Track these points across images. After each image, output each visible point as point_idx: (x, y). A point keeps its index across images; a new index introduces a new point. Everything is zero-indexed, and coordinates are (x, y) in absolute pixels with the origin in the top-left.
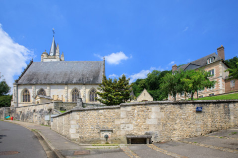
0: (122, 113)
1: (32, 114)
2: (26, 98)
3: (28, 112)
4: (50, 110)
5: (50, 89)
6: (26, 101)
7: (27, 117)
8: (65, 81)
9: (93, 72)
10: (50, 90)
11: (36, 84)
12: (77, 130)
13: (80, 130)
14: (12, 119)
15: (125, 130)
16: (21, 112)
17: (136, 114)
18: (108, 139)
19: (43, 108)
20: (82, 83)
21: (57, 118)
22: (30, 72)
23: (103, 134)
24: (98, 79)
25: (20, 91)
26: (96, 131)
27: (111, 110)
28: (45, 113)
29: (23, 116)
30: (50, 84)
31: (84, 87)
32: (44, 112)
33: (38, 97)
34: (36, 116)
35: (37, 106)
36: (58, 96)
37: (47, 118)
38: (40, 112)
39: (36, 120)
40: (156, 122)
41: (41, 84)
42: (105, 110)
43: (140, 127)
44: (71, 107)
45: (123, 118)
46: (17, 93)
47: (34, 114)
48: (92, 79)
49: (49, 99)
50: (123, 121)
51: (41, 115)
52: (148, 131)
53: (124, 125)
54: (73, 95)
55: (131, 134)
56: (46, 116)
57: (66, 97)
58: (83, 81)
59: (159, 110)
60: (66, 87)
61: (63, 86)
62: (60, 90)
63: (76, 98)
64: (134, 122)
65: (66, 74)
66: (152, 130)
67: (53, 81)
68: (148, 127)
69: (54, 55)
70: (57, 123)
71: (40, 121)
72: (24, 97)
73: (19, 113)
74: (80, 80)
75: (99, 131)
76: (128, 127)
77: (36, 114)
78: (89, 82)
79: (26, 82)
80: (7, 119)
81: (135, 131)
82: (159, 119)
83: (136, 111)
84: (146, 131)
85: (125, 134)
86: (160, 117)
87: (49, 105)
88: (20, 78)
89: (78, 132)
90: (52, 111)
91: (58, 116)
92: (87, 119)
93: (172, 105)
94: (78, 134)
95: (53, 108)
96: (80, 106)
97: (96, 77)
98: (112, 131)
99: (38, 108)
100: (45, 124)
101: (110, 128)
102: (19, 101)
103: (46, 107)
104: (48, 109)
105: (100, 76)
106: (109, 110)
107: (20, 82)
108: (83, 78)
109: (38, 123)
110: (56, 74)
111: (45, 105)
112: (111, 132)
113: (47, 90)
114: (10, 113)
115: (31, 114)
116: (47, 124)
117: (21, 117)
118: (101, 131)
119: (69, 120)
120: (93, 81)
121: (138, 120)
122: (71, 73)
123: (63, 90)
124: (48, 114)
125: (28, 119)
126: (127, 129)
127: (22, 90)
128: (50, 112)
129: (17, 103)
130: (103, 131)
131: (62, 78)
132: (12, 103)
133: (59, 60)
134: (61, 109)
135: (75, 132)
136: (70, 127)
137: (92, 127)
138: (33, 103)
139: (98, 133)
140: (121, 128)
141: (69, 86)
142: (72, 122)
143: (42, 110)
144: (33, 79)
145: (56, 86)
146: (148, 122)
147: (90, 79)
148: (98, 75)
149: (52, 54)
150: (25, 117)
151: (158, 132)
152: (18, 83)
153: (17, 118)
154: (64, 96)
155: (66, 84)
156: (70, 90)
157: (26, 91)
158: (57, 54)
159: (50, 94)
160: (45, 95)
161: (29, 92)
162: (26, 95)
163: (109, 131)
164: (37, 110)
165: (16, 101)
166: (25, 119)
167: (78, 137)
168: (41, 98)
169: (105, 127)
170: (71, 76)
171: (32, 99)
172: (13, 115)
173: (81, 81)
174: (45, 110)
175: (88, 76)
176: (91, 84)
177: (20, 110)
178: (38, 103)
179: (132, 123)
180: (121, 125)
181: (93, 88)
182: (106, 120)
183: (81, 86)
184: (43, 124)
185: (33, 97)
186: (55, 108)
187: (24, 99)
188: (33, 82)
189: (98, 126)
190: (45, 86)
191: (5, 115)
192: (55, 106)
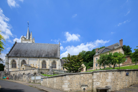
0: (94, 76)
1: (22, 76)
2: (14, 65)
3: (19, 74)
4: (35, 74)
6: (14, 67)
7: (19, 78)
9: (53, 51)
10: (29, 61)
11: (20, 57)
12: (69, 85)
13: (70, 86)
14: (8, 79)
15: (96, 85)
16: (14, 75)
17: (101, 77)
18: (85, 90)
19: (30, 72)
21: (47, 79)
22: (15, 49)
23: (83, 88)
24: (57, 55)
25: (10, 61)
26: (79, 86)
28: (31, 75)
29: (16, 77)
30: (29, 57)
31: (49, 60)
32: (30, 74)
33: (23, 65)
34: (25, 77)
35: (26, 71)
36: (34, 64)
37: (33, 78)
38: (28, 75)
39: (25, 79)
40: (110, 81)
41: (23, 57)
42: (84, 74)
43: (103, 83)
45: (95, 79)
47: (24, 76)
48: (53, 55)
49: (30, 67)
51: (29, 77)
52: (107, 86)
53: (95, 82)
54: (42, 64)
55: (99, 87)
58: (48, 56)
59: (112, 74)
60: (38, 59)
61: (37, 59)
63: (44, 66)
64: (100, 81)
65: (38, 51)
66: (109, 85)
67: (30, 55)
68: (107, 83)
69: (29, 39)
70: (47, 82)
71: (28, 80)
72: (12, 65)
73: (13, 75)
74: (46, 55)
75: (80, 86)
76: (97, 84)
77: (25, 76)
78: (52, 57)
79: (13, 55)
80: (4, 79)
81: (101, 86)
82: (112, 79)
83: (101, 75)
84: (106, 86)
85: (95, 88)
86: (112, 78)
87: (34, 70)
88: (10, 52)
89: (69, 87)
90: (37, 74)
92: (74, 79)
93: (117, 72)
94: (69, 88)
95: (37, 72)
96: (51, 71)
97: (55, 54)
98: (87, 86)
99: (27, 72)
100: (32, 82)
101: (86, 84)
102: (10, 68)
105: (58, 53)
106: (86, 74)
107: (10, 55)
108: (48, 54)
109: (27, 81)
110: (32, 51)
111: (31, 71)
112: (87, 87)
113: (27, 60)
114: (6, 75)
116: (33, 82)
117: (14, 77)
119: (62, 80)
121: (103, 80)
122: (41, 51)
123: (36, 61)
124: (33, 76)
125: (19, 79)
126: (97, 85)
127: (11, 60)
129: (8, 69)
130: (83, 86)
131: (36, 54)
132: (5, 69)
133: (32, 42)
134: (41, 73)
135: (67, 87)
136: (63, 84)
137: (77, 84)
138: (18, 69)
139: (80, 87)
140: (94, 84)
141: (40, 59)
142: (65, 81)
143: (29, 73)
144: (18, 53)
145: (32, 58)
146: (107, 81)
148: (57, 53)
149: (27, 38)
150: (17, 78)
151: (111, 86)
153: (11, 78)
155: (39, 57)
156: (41, 61)
157: (14, 61)
158: (30, 38)
159: (29, 63)
160: (26, 64)
161: (15, 62)
162: (14, 64)
163: (86, 86)
164: (26, 73)
165: (7, 68)
166: (17, 79)
167: (69, 90)
168: (25, 66)
169: (84, 84)
170: (41, 53)
171: (17, 66)
172: (8, 76)
174: (31, 73)
175: (51, 53)
176: (53, 58)
177: (13, 73)
178: (23, 69)
179: (99, 81)
181: (54, 60)
182: (84, 80)
183: (47, 59)
184: (30, 82)
185: (18, 65)
186: (38, 72)
187: (12, 66)
188: (18, 55)
189: (80, 83)
190: (26, 58)
191: (3, 76)
192: (38, 71)
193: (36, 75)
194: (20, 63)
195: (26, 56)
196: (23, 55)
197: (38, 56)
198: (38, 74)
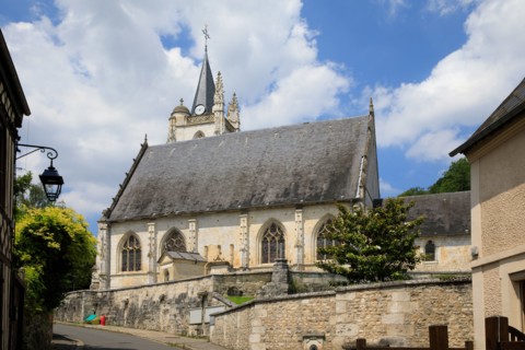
0: (338, 303)
1: (158, 308)
2: (131, 260)
3: (144, 301)
4: (204, 297)
5: (197, 227)
6: (131, 269)
7: (144, 316)
8: (241, 201)
9: (329, 161)
10: (197, 231)
11: (158, 218)
12: (262, 336)
13: (267, 337)
14: (104, 323)
15: (342, 334)
16: (126, 303)
17: (363, 307)
19: (185, 292)
20: (294, 201)
21: (225, 317)
23: (309, 344)
24: (345, 184)
25: (116, 239)
26: (296, 338)
27: (323, 300)
28: (189, 304)
29: (133, 312)
30: (198, 215)
31: (298, 216)
32: (187, 301)
33: (167, 259)
34: (166, 311)
35: (171, 286)
36: (219, 247)
37: (195, 316)
38: (178, 301)
39: (167, 323)
40: (401, 320)
41: (173, 216)
42: (312, 300)
43: (371, 328)
44: (258, 284)
45: (340, 314)
46: (109, 248)
47: (162, 307)
48: (325, 187)
49: (196, 262)
50: (340, 319)
51: (180, 309)
52: (385, 337)
53: (341, 326)
54: (264, 242)
56: (192, 312)
57: (243, 250)
58: (297, 195)
59: (408, 298)
60: (243, 221)
61: (236, 216)
62: (226, 229)
63: (273, 250)
64: (359, 320)
65: (245, 176)
66: (392, 335)
67: (206, 204)
68: (385, 328)
69: (209, 112)
70: (225, 327)
71: (177, 326)
72: (124, 257)
73: (122, 306)
74: (286, 194)
75: (300, 338)
76: (349, 330)
77: (168, 307)
78: (317, 196)
79: (131, 214)
80: (90, 323)
82: (406, 315)
83: (363, 301)
84: (381, 337)
85: (342, 343)
86: (409, 311)
87: (201, 283)
88: (116, 201)
89: (264, 341)
90: (209, 298)
91: (228, 312)
94: (264, 345)
95: (211, 290)
96: (281, 280)
97: (339, 178)
98: (324, 338)
99: (173, 291)
100: (190, 333)
101: (321, 331)
102: (113, 272)
103: (193, 289)
104: (199, 295)
105: (353, 170)
106: (318, 299)
107: (117, 213)
108: (297, 186)
109: (172, 330)
110: (214, 179)
111: (191, 284)
112: (321, 340)
113: (188, 231)
114: (96, 305)
115: (152, 307)
116: (196, 333)
117: (126, 315)
118: (305, 337)
119: (249, 320)
120: (328, 191)
121: (368, 317)
122: (261, 171)
123: (234, 227)
124: (198, 306)
126: (347, 333)
127: (121, 236)
128: (203, 302)
129: (107, 277)
130: (307, 337)
131: (231, 191)
132: (95, 277)
134: (232, 292)
135: (259, 340)
136: (250, 333)
137: (289, 331)
138: (149, 273)
139: (300, 341)
140: (337, 331)
141: (252, 214)
142: (255, 323)
143: (183, 296)
144: (149, 201)
145: (214, 218)
146: (386, 320)
147: (319, 185)
148: (348, 169)
149: (200, 110)
150: (137, 315)
151: (404, 339)
152: (111, 219)
153: (117, 319)
154: (237, 248)
155: (245, 211)
156: (256, 228)
157: (132, 239)
158: (215, 108)
159: (196, 243)
160: (182, 248)
161: (138, 243)
162: (131, 251)
163: (318, 337)
164: (170, 297)
165: (104, 272)
166: (137, 321)
167: (264, 349)
168: (174, 260)
169: (312, 330)
170: (260, 183)
171: (146, 262)
172: (105, 310)
173: (292, 195)
174: (190, 295)
175: (312, 176)
176: (323, 203)
177: (125, 298)
178: (167, 274)
179: (355, 323)
180: (337, 326)
181: (329, 214)
182: (314, 318)
183: (289, 212)
184: (184, 334)
185: (149, 255)
186: (217, 291)
187: (124, 264)
188: (151, 210)
189: (299, 328)
190: (184, 221)
191: (85, 312)
192: (215, 286)
193: (206, 303)
194: (155, 244)
195: (184, 210)
196: (170, 206)
197: (245, 203)
198: (214, 300)
